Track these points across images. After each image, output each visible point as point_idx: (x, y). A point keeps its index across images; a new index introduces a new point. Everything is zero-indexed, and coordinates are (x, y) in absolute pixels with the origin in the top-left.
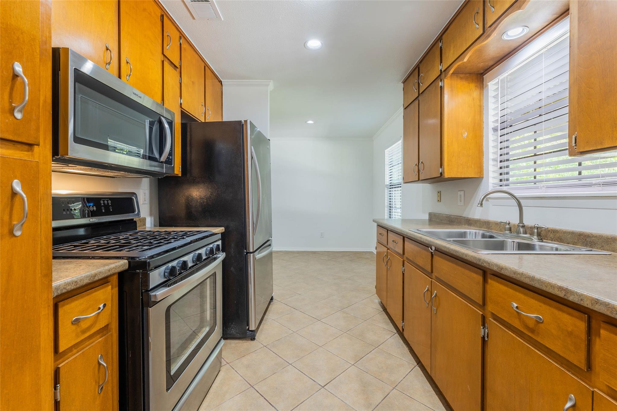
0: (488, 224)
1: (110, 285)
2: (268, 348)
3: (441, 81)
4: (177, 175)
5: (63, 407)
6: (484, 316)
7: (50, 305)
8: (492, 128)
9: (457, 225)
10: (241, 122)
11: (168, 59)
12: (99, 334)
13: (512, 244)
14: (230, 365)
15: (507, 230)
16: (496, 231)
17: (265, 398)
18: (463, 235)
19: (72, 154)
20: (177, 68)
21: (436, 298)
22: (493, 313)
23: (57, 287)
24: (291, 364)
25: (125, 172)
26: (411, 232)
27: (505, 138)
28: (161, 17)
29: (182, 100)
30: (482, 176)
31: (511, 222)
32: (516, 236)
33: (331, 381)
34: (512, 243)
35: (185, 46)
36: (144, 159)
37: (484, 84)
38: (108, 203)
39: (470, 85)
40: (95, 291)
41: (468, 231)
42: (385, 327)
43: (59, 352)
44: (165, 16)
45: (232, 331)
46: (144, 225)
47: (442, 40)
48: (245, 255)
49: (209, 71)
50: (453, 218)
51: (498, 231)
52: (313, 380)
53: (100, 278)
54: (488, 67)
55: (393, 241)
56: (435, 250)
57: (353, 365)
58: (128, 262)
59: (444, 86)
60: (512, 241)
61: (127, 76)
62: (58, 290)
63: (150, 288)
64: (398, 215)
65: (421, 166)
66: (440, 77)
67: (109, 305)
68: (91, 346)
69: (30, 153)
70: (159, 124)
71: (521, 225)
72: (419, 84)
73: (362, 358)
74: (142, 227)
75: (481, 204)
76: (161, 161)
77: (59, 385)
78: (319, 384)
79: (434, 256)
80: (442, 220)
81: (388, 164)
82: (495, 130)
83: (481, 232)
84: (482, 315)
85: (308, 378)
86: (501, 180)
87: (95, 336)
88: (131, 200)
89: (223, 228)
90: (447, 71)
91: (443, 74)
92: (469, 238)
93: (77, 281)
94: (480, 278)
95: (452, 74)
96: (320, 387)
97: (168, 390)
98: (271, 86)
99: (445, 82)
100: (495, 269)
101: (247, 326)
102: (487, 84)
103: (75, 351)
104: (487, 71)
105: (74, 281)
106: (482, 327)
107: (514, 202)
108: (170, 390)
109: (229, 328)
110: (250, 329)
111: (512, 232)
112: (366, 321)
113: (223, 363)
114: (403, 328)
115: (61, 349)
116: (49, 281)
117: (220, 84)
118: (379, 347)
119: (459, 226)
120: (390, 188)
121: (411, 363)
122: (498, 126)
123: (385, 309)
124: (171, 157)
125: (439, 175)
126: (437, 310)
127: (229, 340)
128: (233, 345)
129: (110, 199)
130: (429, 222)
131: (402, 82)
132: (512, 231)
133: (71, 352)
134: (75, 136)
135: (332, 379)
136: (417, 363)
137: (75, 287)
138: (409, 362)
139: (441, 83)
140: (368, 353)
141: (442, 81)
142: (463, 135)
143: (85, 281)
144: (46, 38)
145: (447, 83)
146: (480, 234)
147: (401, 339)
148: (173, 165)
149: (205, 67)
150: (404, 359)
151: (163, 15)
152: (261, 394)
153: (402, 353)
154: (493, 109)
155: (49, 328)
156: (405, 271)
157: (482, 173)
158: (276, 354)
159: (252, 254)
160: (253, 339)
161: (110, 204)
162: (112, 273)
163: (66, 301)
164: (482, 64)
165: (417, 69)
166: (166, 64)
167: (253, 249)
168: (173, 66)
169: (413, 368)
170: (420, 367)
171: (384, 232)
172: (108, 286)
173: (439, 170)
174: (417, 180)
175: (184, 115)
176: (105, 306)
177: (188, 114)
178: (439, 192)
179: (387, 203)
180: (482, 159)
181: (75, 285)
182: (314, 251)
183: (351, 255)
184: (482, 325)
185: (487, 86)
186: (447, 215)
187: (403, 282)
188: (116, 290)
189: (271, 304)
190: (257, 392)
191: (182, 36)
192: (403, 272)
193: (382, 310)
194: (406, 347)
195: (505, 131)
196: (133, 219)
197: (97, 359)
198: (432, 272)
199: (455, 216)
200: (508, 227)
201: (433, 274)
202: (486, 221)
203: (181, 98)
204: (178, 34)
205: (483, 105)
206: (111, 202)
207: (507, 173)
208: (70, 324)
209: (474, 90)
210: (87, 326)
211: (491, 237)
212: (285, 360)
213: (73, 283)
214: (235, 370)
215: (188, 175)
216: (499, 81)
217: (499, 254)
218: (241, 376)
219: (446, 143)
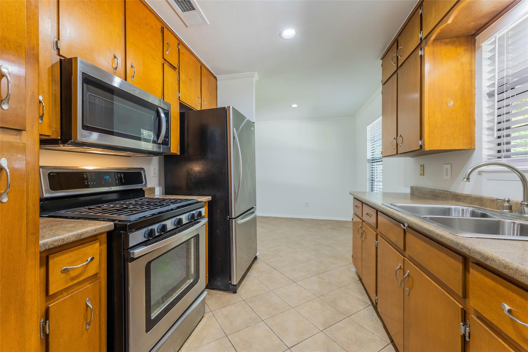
0: (480, 201)
1: (98, 242)
2: (246, 302)
3: (421, 50)
4: (176, 154)
5: (52, 339)
6: (465, 311)
7: (37, 257)
8: (487, 94)
9: (442, 200)
10: (224, 108)
11: (168, 62)
12: (88, 281)
13: (511, 226)
14: (212, 313)
15: (505, 209)
16: (492, 208)
17: (235, 349)
18: (447, 211)
19: (80, 138)
20: (176, 69)
21: (408, 278)
22: (476, 310)
23: (45, 243)
24: (263, 321)
25: (131, 152)
26: (384, 206)
27: (505, 103)
28: (161, 29)
29: (180, 94)
30: (473, 147)
31: (510, 199)
32: (519, 217)
33: (298, 344)
34: (511, 224)
35: (183, 50)
36: (153, 143)
37: (476, 46)
38: (121, 176)
39: (458, 49)
40: (84, 247)
41: (453, 207)
42: (360, 297)
43: (49, 295)
44: (165, 28)
45: (218, 283)
46: (153, 193)
47: (422, 6)
48: (228, 220)
49: (205, 69)
50: (438, 193)
51: (494, 209)
52: (280, 339)
53: (86, 236)
54: (482, 26)
55: (366, 214)
56: (408, 227)
57: (322, 331)
58: (114, 224)
59: (424, 55)
60: (512, 222)
61: (132, 77)
62: (46, 246)
63: (130, 246)
64: (380, 188)
65: (400, 139)
66: (420, 46)
67: (97, 258)
68: (79, 290)
69: (18, 137)
70: (156, 114)
71: (526, 203)
72: (397, 57)
73: (332, 325)
74: (152, 195)
75: (468, 179)
76: (158, 143)
77: (48, 321)
78: (286, 345)
79: (407, 234)
80: (425, 195)
81: (369, 140)
82: (491, 95)
83: (471, 209)
84: (462, 309)
85: (277, 337)
86: (499, 151)
87: (84, 282)
88: (140, 173)
89: (210, 197)
90: (428, 38)
91: (424, 42)
92: (454, 215)
93: (64, 239)
94: (460, 266)
95: (433, 40)
96: (286, 348)
97: (147, 331)
98: (256, 77)
99: (425, 51)
100: (478, 257)
101: (230, 281)
102: (480, 45)
103: (65, 294)
104: (479, 31)
105: (61, 239)
106: (462, 323)
107: (515, 176)
108: (150, 331)
109: (216, 281)
110: (232, 284)
111: (512, 212)
112: (340, 288)
113: (207, 310)
114: (377, 302)
115: (51, 292)
116: (36, 238)
117: (215, 79)
118: (351, 317)
119: (444, 201)
120: (372, 163)
121: (384, 339)
122: (494, 91)
123: (360, 280)
124: (167, 139)
125: (419, 148)
126: (410, 291)
127: (216, 290)
128: (218, 295)
129: (123, 173)
130: (411, 196)
131: (380, 59)
132: (513, 210)
133: (62, 295)
134: (84, 125)
135: (299, 342)
136: (391, 341)
137: (62, 243)
138: (382, 338)
139: (421, 52)
140: (339, 322)
141: (423, 49)
142: (448, 104)
143: (71, 239)
144: (34, 45)
145: (427, 51)
146: (468, 211)
147: (375, 312)
148: (169, 146)
149: (201, 66)
150: (376, 334)
151: (163, 28)
152: (232, 345)
153: (375, 327)
154: (488, 72)
155: (35, 276)
156: (378, 245)
157: (473, 144)
158: (252, 309)
159: (234, 220)
160: (235, 292)
161: (123, 177)
162: (98, 233)
163: (56, 254)
164: (473, 23)
165: (396, 42)
166: (166, 66)
167: (235, 215)
168: (172, 67)
169: (386, 346)
170: (393, 346)
171: (359, 204)
172: (97, 243)
173: (419, 143)
174: (396, 154)
175: (182, 105)
176: (92, 259)
177: (186, 105)
178: (423, 166)
179: (368, 176)
180: (473, 129)
181: (62, 242)
182: (299, 218)
183: (333, 224)
184: (462, 320)
185: (480, 47)
186: (430, 189)
187: (377, 256)
188: (105, 246)
189: (255, 262)
190: (230, 342)
191: (180, 42)
192: (376, 246)
193: (358, 279)
194: (380, 322)
195: (505, 95)
196: (142, 189)
197: (85, 301)
198: (405, 249)
199: (440, 190)
200: (507, 205)
201: (406, 252)
202: (478, 197)
203: (179, 93)
204: (176, 42)
205: (475, 69)
206: (124, 175)
207: (508, 143)
208: (60, 273)
209: (462, 54)
210: (76, 275)
211: (484, 215)
212: (258, 316)
213: (60, 240)
214: (216, 319)
215: (186, 154)
216: (495, 40)
217: (486, 238)
218: (219, 324)
219: (427, 114)
